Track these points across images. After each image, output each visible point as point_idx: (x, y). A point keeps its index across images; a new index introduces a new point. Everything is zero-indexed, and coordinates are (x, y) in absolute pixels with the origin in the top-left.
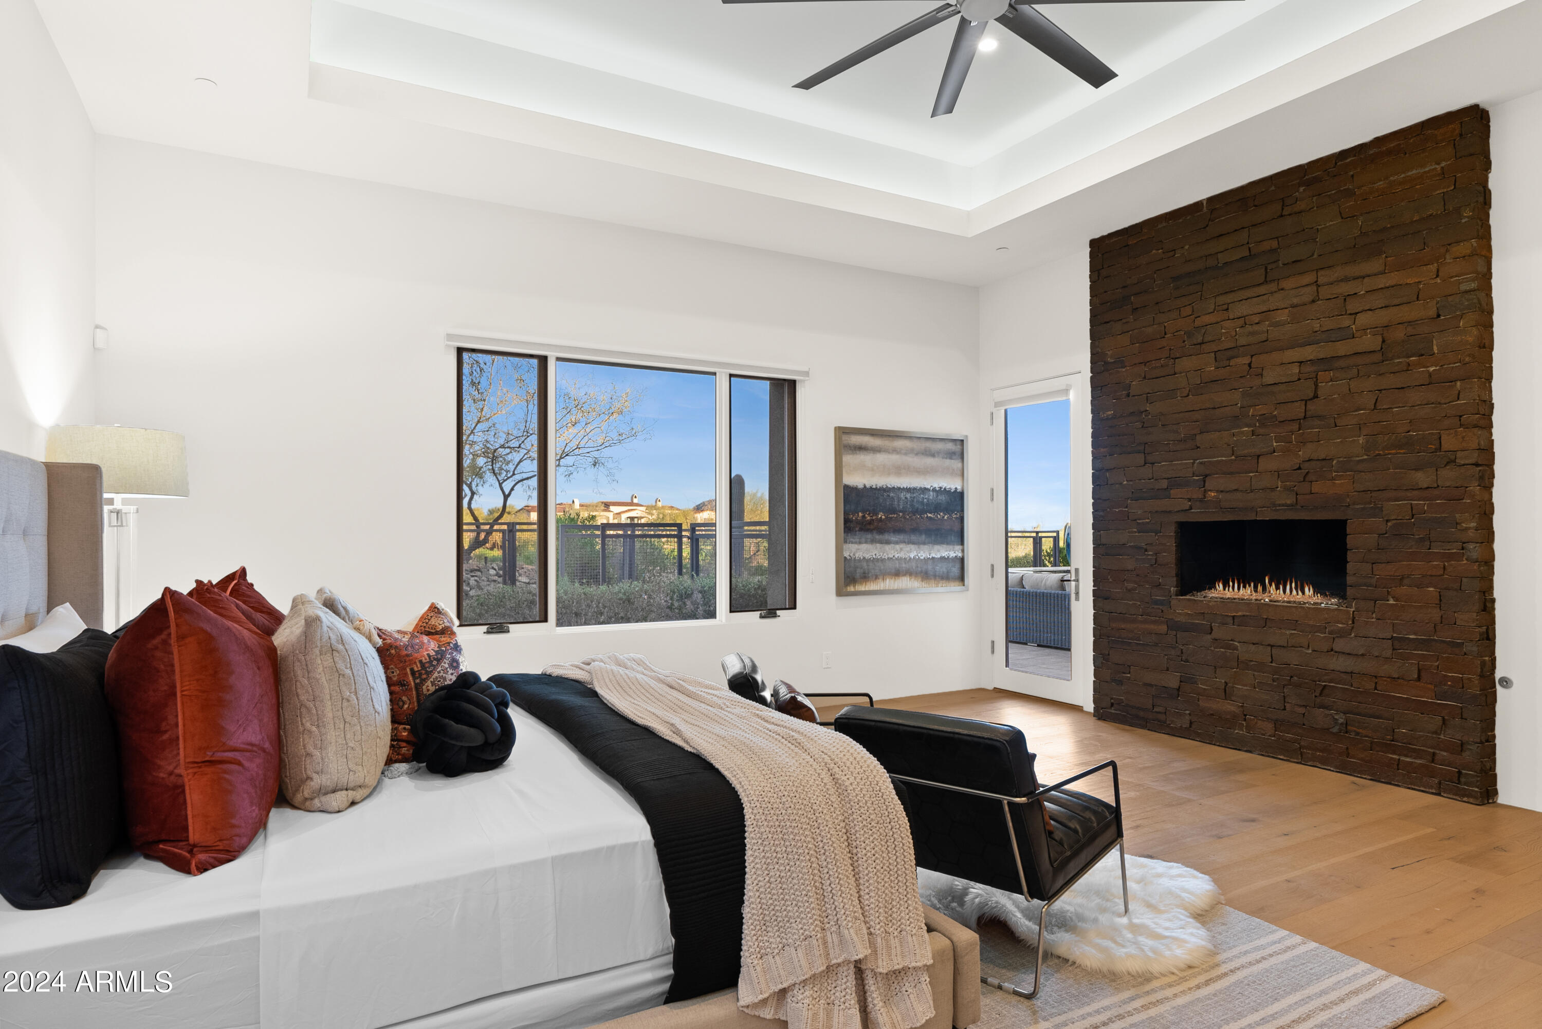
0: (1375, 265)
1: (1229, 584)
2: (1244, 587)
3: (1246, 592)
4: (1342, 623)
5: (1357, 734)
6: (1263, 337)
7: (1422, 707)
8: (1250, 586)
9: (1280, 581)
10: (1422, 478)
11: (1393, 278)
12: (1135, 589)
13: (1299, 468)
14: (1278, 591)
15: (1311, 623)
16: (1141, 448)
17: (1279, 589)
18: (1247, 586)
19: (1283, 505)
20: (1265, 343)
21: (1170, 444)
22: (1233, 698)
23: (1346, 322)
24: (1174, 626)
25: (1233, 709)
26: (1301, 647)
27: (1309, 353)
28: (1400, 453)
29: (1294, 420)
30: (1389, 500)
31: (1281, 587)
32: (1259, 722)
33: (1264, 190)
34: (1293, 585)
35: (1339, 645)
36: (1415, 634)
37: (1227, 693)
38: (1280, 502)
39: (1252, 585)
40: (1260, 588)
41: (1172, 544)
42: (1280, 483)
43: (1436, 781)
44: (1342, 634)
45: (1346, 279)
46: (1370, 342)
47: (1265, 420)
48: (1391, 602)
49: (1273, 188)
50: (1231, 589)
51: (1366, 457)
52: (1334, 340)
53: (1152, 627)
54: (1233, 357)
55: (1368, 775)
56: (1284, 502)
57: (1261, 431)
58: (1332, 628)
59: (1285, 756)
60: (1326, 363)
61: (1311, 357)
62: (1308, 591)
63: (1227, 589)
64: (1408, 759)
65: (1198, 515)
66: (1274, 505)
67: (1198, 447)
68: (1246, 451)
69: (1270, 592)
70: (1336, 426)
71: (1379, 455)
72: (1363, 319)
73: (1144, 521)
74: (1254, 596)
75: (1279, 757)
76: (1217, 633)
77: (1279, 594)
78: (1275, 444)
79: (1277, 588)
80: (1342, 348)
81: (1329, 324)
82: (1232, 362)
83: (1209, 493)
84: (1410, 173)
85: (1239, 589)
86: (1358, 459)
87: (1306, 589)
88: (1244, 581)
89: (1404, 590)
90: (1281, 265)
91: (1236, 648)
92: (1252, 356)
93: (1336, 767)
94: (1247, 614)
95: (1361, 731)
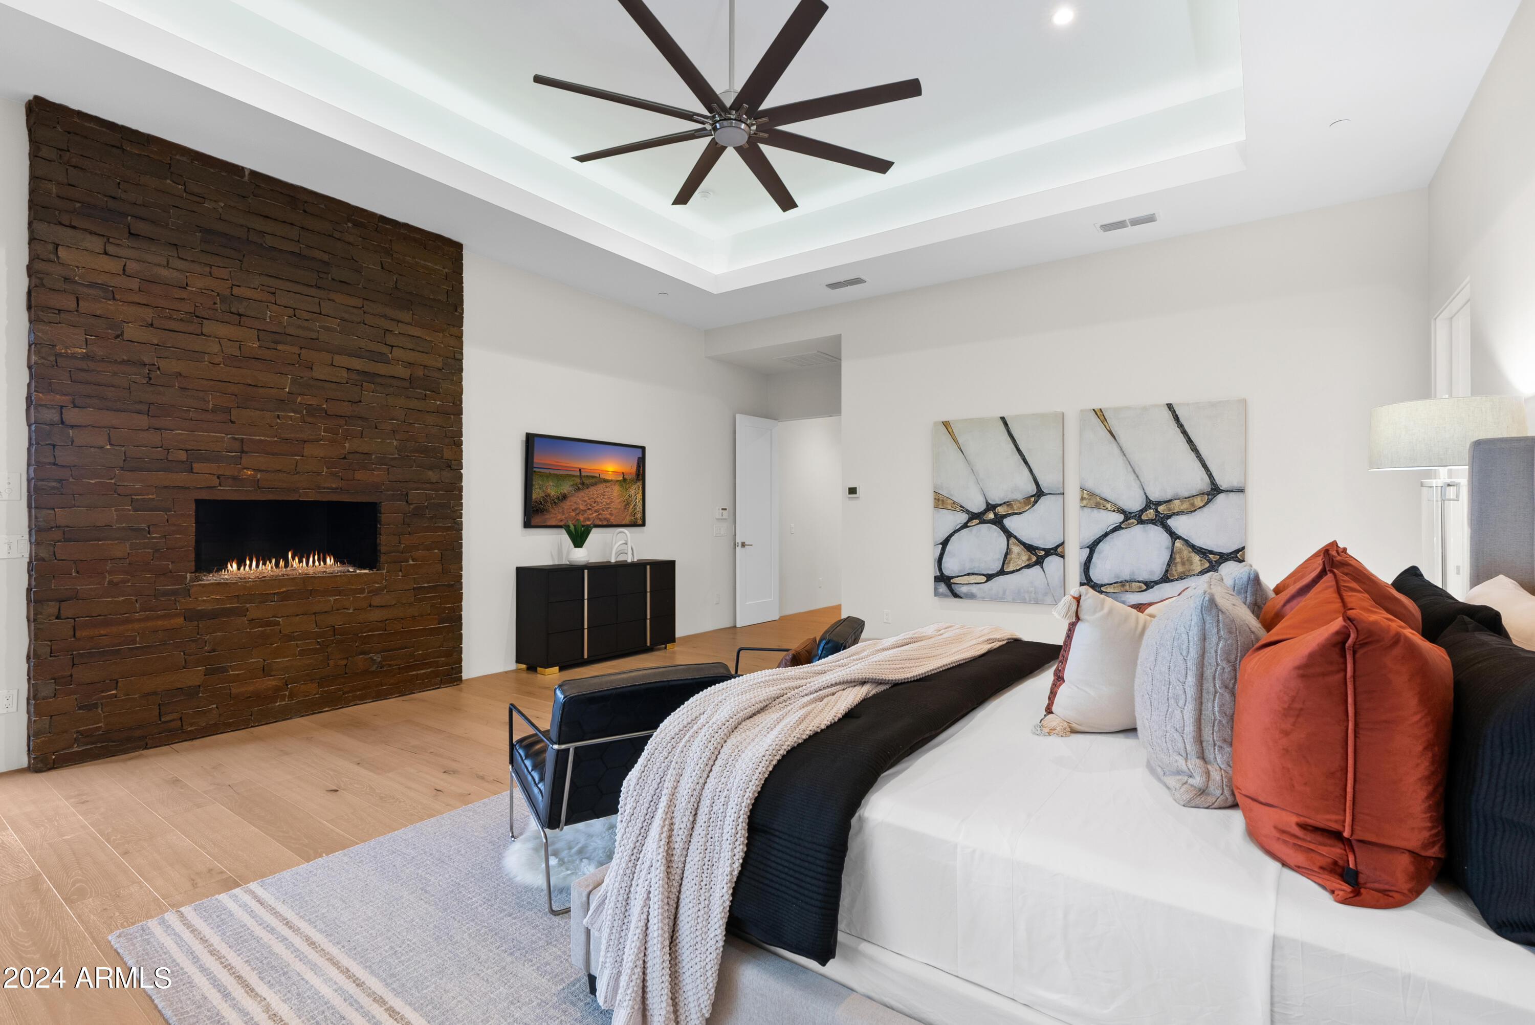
0: (406, 316)
1: (245, 562)
2: (264, 564)
3: (268, 569)
4: (378, 583)
5: (390, 665)
6: (314, 335)
7: (432, 632)
8: (270, 562)
9: (303, 553)
10: (432, 475)
11: (416, 332)
12: (124, 581)
13: (345, 458)
14: (301, 564)
15: (353, 587)
16: (144, 408)
17: (302, 562)
18: (268, 562)
19: (328, 488)
20: (315, 341)
21: (190, 411)
22: (273, 673)
23: (385, 350)
24: (193, 616)
25: (274, 683)
26: (344, 609)
27: (357, 364)
28: (420, 457)
29: (341, 416)
30: (411, 489)
31: (304, 560)
32: (302, 686)
33: (315, 202)
34: (316, 557)
35: (376, 601)
36: (428, 583)
37: (266, 671)
38: (326, 485)
39: (274, 561)
40: (282, 563)
41: (190, 525)
42: (325, 469)
43: (439, 679)
44: (377, 592)
45: (385, 317)
46: (400, 371)
47: (312, 411)
48: (411, 562)
49: (323, 206)
50: (247, 568)
51: (397, 456)
52: (376, 360)
53: (160, 623)
54: (280, 343)
55: (397, 694)
56: (329, 486)
57: (309, 420)
58: (371, 589)
59: (329, 707)
60: (370, 377)
61: (358, 368)
62: (330, 561)
63: (242, 568)
64: (422, 672)
65: (228, 493)
66: (319, 488)
67: (233, 422)
68: (292, 435)
69: (292, 566)
70: (376, 428)
71: (407, 456)
72: (397, 353)
73: (146, 497)
74: (277, 572)
75: (324, 710)
76: (252, 614)
77: (302, 567)
78: (323, 434)
79: (300, 561)
80: (381, 369)
81: (372, 346)
82: (280, 347)
83: (245, 471)
84: (427, 263)
85: (257, 566)
86: (391, 456)
87: (328, 560)
88: (264, 557)
89: (420, 553)
90: (330, 279)
91: (278, 624)
92: (301, 348)
93: (373, 698)
94: (293, 588)
95: (392, 662)
